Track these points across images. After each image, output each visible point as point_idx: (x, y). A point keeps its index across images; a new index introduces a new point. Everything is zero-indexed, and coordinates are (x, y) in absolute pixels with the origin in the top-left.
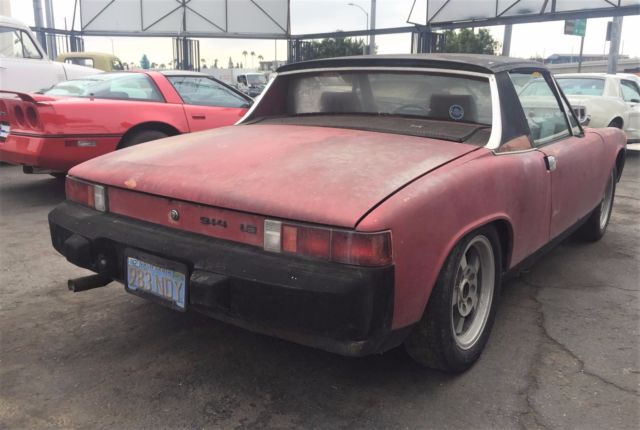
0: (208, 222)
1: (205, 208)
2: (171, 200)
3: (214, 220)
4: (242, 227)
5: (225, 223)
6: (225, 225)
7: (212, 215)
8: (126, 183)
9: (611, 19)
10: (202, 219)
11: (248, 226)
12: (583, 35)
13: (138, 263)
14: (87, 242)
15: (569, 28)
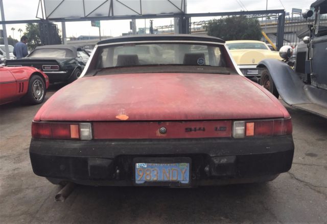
0: (191, 130)
1: (188, 122)
2: (160, 122)
3: (195, 128)
4: (217, 128)
5: (204, 128)
6: (204, 130)
7: (192, 126)
8: (117, 117)
9: (131, 20)
10: (186, 129)
11: (220, 128)
12: (99, 27)
13: (145, 165)
14: (111, 161)
15: (93, 24)
